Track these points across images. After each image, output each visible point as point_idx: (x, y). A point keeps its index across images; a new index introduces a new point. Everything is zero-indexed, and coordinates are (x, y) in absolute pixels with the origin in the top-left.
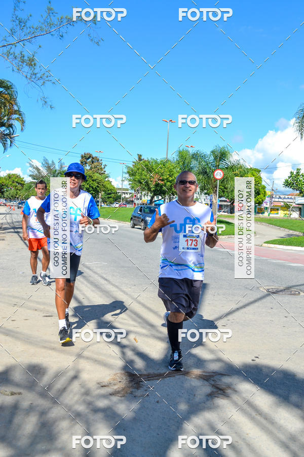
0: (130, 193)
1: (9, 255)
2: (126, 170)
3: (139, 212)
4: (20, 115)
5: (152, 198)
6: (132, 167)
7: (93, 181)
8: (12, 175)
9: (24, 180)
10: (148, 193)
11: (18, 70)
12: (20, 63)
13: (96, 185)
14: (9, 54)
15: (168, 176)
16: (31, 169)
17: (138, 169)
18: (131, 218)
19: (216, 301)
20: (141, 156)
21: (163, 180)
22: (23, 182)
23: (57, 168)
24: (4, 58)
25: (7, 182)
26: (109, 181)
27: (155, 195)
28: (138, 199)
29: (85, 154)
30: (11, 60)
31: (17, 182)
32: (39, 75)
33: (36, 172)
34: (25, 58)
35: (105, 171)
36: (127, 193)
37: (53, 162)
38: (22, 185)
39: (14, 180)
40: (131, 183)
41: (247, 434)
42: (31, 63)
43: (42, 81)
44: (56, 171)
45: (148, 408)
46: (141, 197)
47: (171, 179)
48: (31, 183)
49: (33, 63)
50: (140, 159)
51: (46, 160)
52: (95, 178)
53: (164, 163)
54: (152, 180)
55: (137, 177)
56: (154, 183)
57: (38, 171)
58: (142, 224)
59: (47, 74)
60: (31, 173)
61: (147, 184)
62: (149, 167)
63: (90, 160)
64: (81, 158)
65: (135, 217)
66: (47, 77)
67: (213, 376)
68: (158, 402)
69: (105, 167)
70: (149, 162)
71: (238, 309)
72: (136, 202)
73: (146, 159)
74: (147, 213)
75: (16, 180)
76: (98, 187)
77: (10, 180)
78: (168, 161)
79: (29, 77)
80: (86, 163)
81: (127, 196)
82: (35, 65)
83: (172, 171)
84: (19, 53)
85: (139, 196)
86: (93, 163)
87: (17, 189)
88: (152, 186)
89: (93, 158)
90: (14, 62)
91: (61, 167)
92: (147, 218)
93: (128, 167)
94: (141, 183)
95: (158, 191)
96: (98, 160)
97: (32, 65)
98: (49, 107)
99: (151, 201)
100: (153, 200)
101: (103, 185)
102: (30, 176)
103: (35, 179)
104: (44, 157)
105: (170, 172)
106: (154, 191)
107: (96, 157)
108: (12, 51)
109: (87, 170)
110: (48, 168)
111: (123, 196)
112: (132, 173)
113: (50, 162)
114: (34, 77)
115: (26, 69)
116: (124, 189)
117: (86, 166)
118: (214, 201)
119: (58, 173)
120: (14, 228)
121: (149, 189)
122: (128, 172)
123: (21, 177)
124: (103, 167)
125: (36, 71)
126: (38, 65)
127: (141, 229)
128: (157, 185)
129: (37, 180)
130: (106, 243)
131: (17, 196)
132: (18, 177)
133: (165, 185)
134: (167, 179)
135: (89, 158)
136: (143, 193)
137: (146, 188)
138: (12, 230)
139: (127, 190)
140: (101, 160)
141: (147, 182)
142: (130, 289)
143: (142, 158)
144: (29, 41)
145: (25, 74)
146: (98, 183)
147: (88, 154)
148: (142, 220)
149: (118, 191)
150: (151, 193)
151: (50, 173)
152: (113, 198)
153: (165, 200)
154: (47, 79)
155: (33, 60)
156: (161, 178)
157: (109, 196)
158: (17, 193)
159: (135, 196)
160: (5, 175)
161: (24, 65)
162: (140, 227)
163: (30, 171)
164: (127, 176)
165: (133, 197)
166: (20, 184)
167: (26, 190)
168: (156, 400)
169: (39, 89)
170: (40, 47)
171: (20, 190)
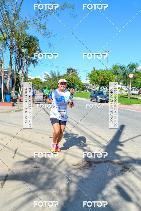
0: (90, 86)
1: (35, 113)
2: (88, 75)
3: (94, 94)
4: (40, 51)
5: (100, 87)
6: (91, 73)
7: (73, 80)
8: (37, 78)
9: (42, 80)
10: (98, 85)
11: (38, 31)
12: (39, 28)
13: (74, 82)
14: (34, 24)
15: (107, 77)
16: (45, 75)
17: (93, 74)
18: (90, 97)
19: (127, 132)
20: (95, 68)
21: (105, 79)
22: (41, 82)
23: (57, 75)
24: (32, 26)
25: (35, 81)
26: (80, 80)
27: (101, 86)
28: (94, 88)
29: (69, 68)
30: (35, 27)
31: (39, 82)
32: (47, 33)
33: (47, 77)
34: (41, 26)
35: (78, 76)
36: (88, 86)
37: (55, 72)
38: (41, 83)
39: (37, 81)
40: (90, 81)
41: (137, 186)
42: (44, 28)
43: (49, 36)
44: (56, 76)
45: (93, 175)
46: (95, 87)
47: (108, 78)
48: (45, 82)
49: (45, 28)
50: (94, 70)
51: (51, 71)
52: (74, 79)
53: (105, 71)
54: (99, 79)
55: (93, 78)
56: (101, 81)
57: (48, 76)
58: (95, 99)
59: (51, 32)
60: (45, 77)
61: (98, 81)
62: (98, 73)
63: (71, 71)
64: (67, 70)
65: (92, 96)
66: (51, 33)
67: (123, 163)
68: (98, 172)
69: (78, 74)
70: (98, 71)
71: (137, 136)
72: (93, 90)
73: (97, 70)
74: (97, 94)
75: (38, 81)
76: (75, 83)
77: (36, 81)
78: (107, 70)
79: (43, 34)
80: (69, 72)
81: (89, 87)
82: (46, 28)
83: (109, 75)
84: (39, 23)
85: (94, 87)
86: (73, 72)
87: (39, 85)
88: (100, 82)
89: (73, 70)
90: (37, 28)
91: (59, 74)
92: (98, 97)
93: (89, 74)
94: (95, 81)
95: (103, 84)
96: (75, 71)
97: (44, 29)
98: (52, 47)
99: (99, 89)
100: (100, 89)
101: (77, 82)
102: (45, 79)
103: (46, 80)
104: (51, 70)
105: (108, 75)
106: (101, 84)
107: (74, 69)
108: (36, 23)
109: (70, 75)
110: (53, 75)
111: (87, 87)
112: (90, 76)
113: (53, 72)
114: (45, 34)
115: (42, 30)
116: (87, 84)
117: (70, 73)
118: (129, 89)
119: (57, 77)
120: (38, 102)
121: (98, 83)
122: (89, 76)
123: (41, 79)
124: (77, 74)
125: (46, 31)
126: (47, 29)
127: (94, 102)
128: (102, 81)
129: (47, 80)
130: (78, 108)
131: (39, 88)
132: (39, 79)
133: (106, 82)
134: (107, 79)
135: (71, 70)
136: (96, 85)
137: (97, 83)
138: (37, 103)
139: (88, 84)
140: (76, 71)
141: (97, 80)
142: (88, 127)
143: (95, 69)
144: (43, 18)
145: (41, 33)
146: (75, 81)
147: (70, 68)
148: (95, 98)
149: (84, 85)
150: (99, 85)
151: (54, 77)
152: (82, 88)
153: (106, 88)
154: (51, 34)
155: (45, 26)
156: (104, 78)
157: (80, 87)
158: (39, 86)
159: (92, 87)
160: (34, 78)
161: (41, 29)
162: (94, 101)
163: (45, 76)
164: (88, 78)
165: (91, 88)
166: (40, 82)
167: (43, 85)
168: (97, 172)
169: (48, 39)
170: (48, 20)
171: (40, 85)
